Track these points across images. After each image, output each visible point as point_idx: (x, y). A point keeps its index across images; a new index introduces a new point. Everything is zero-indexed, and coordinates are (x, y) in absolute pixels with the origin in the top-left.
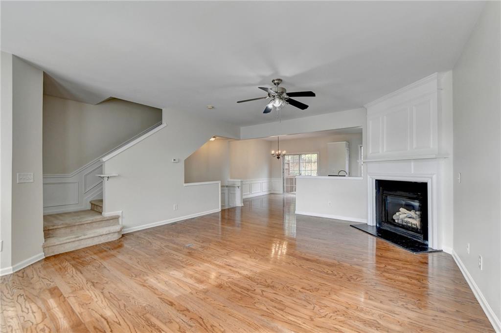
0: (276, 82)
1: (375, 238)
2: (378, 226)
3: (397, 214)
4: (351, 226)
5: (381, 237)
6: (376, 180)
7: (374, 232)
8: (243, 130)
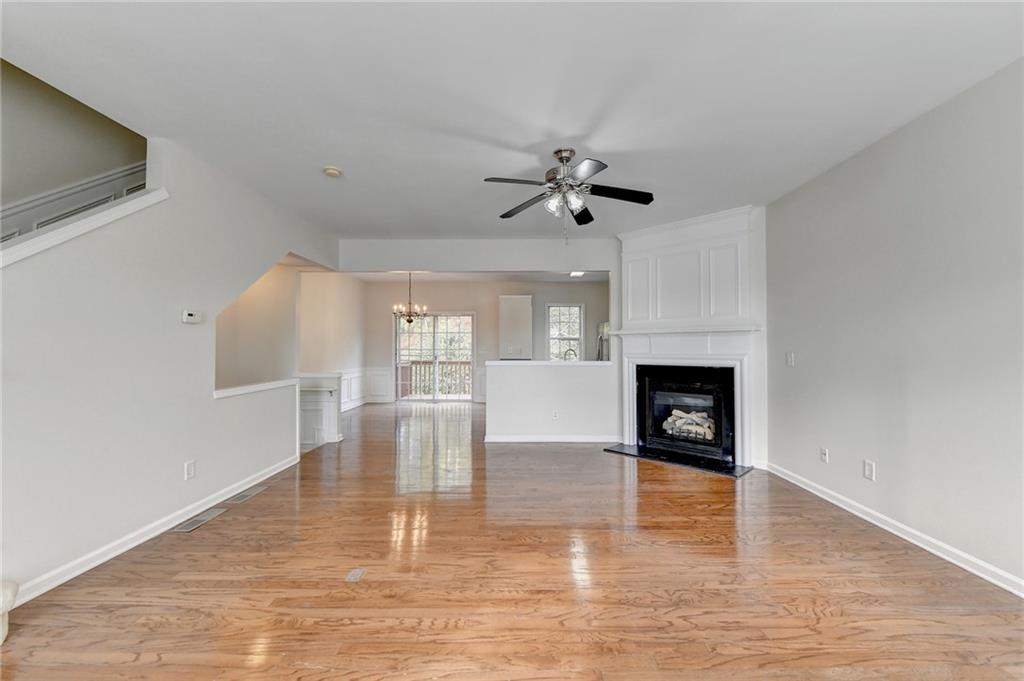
0: (564, 154)
1: (635, 460)
2: (640, 444)
3: (670, 419)
4: (605, 450)
5: (645, 456)
6: (638, 366)
7: (635, 451)
8: (346, 247)
